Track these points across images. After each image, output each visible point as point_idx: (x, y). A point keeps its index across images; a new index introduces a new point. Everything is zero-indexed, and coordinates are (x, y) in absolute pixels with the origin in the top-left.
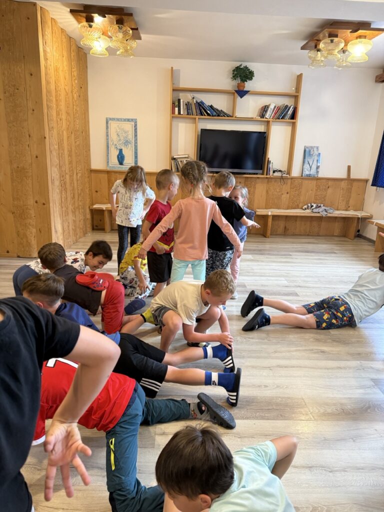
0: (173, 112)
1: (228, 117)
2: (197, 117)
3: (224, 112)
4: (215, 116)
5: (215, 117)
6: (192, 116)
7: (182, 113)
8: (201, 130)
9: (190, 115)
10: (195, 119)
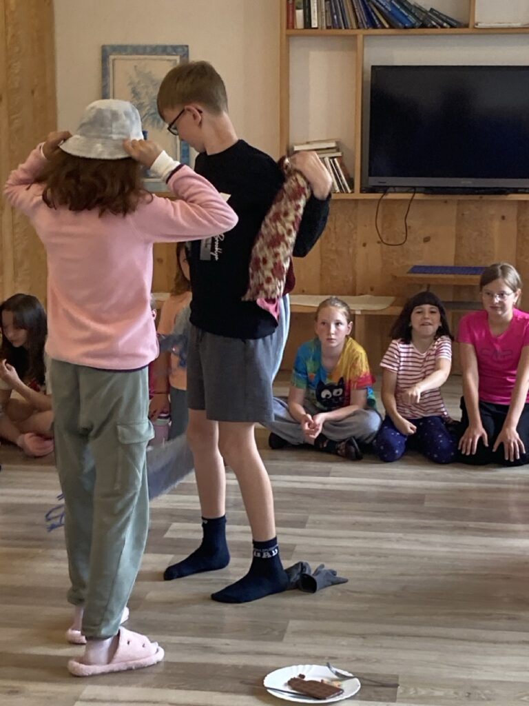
0: (290, 23)
1: (452, 26)
2: (360, 32)
3: (439, 15)
4: (413, 27)
5: (412, 31)
6: (343, 31)
7: (315, 24)
8: (373, 67)
9: (340, 28)
10: (355, 36)
